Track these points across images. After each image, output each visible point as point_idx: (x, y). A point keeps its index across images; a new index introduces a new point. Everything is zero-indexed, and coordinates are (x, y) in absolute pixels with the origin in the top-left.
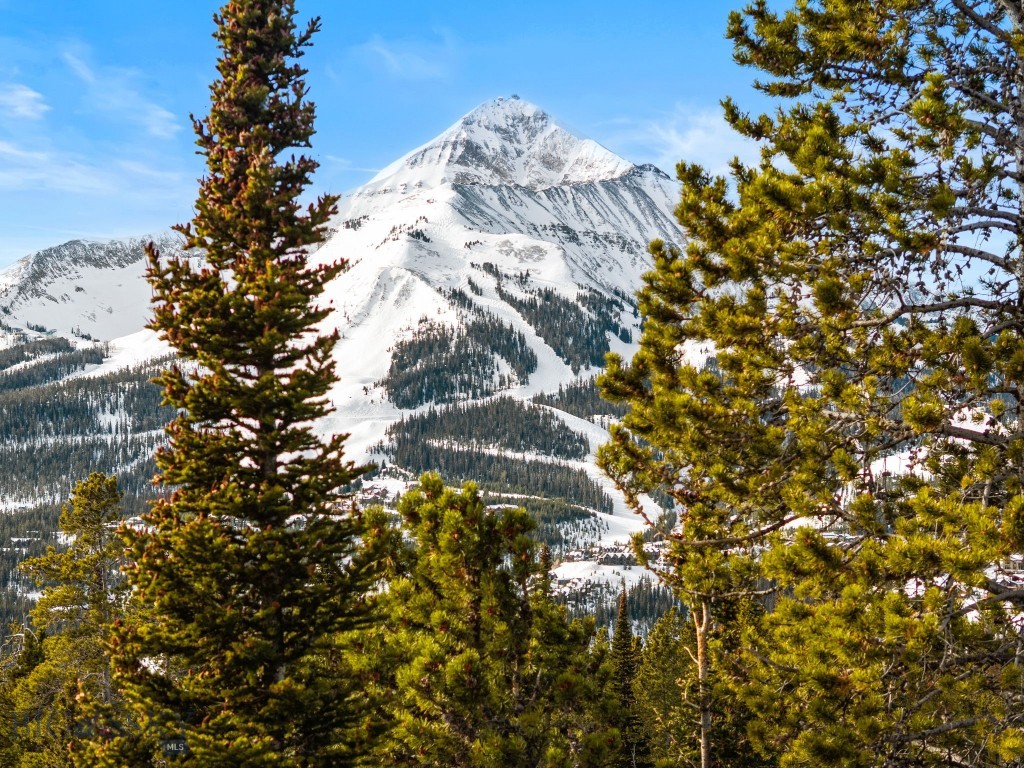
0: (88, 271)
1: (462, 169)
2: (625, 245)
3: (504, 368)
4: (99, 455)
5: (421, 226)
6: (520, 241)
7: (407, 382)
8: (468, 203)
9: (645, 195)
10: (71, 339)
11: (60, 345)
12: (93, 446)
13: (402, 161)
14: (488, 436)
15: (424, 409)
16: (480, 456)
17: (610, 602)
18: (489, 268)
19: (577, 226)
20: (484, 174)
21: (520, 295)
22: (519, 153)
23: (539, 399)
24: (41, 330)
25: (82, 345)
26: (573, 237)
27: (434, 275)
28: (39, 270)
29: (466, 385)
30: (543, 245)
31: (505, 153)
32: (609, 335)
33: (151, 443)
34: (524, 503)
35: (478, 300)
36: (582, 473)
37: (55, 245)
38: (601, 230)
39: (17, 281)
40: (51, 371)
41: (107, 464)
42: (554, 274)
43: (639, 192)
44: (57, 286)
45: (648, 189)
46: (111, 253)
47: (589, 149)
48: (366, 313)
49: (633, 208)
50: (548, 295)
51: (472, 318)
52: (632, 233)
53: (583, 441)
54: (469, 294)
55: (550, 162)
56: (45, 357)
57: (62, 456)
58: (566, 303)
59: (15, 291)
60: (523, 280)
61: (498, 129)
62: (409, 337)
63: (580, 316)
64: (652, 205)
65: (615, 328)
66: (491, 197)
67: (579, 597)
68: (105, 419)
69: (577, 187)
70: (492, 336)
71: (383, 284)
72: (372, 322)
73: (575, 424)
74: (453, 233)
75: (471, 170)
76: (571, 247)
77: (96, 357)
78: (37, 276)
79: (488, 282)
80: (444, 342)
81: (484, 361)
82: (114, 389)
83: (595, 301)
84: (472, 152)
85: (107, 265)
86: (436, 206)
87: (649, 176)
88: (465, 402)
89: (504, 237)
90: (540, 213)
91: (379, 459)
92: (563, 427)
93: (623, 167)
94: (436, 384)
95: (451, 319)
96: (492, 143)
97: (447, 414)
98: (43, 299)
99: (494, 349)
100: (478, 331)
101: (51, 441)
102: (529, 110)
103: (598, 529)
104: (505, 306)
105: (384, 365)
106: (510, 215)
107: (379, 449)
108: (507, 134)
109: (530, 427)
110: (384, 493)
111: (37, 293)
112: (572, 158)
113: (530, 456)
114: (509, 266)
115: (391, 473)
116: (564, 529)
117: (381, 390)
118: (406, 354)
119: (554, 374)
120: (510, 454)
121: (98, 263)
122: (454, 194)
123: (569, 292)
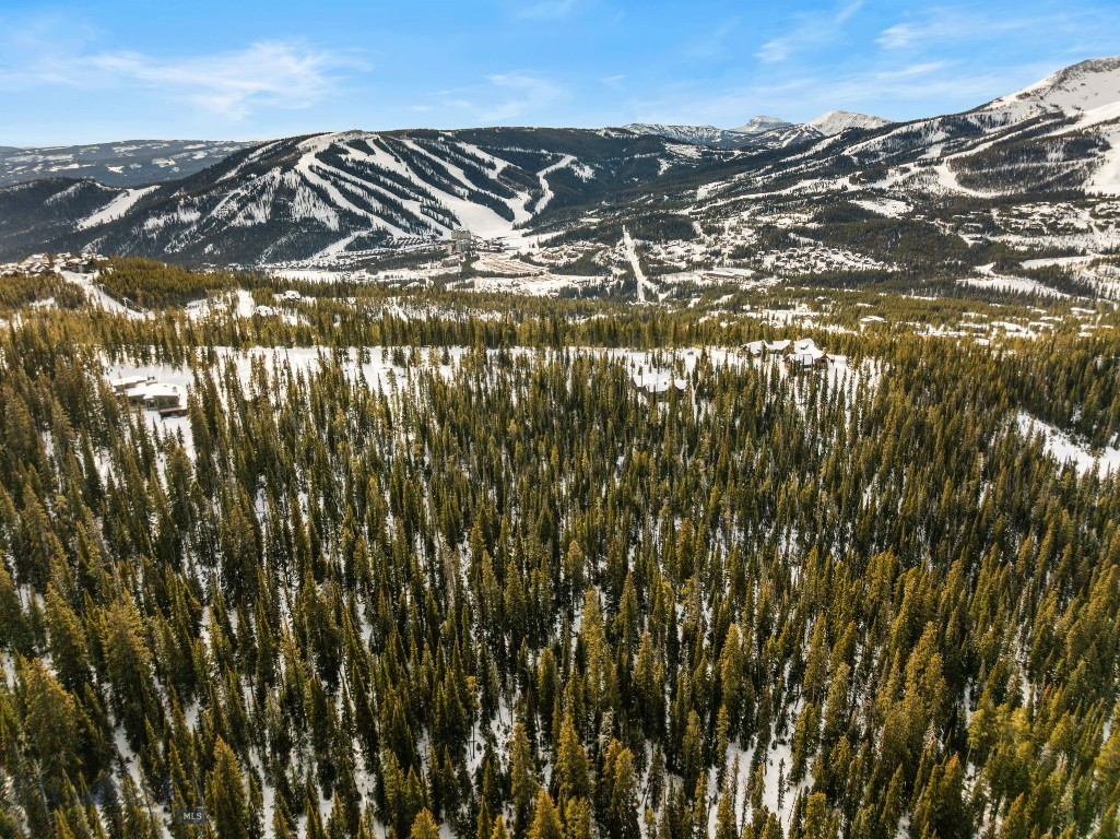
0: (1091, 75)
4: (1041, 172)
10: (1067, 111)
11: (1061, 115)
12: (1038, 169)
24: (1056, 106)
25: (1070, 113)
28: (1064, 76)
33: (1067, 166)
37: (1075, 63)
39: (1051, 84)
40: (1048, 129)
41: (1043, 176)
44: (1068, 85)
46: (1105, 64)
56: (1048, 122)
57: (1025, 172)
59: (1048, 88)
68: (1052, 155)
77: (1072, 121)
78: (1062, 80)
82: (1065, 140)
85: (1102, 71)
98: (1063, 91)
101: (1022, 165)
111: (1060, 88)
121: (1096, 71)
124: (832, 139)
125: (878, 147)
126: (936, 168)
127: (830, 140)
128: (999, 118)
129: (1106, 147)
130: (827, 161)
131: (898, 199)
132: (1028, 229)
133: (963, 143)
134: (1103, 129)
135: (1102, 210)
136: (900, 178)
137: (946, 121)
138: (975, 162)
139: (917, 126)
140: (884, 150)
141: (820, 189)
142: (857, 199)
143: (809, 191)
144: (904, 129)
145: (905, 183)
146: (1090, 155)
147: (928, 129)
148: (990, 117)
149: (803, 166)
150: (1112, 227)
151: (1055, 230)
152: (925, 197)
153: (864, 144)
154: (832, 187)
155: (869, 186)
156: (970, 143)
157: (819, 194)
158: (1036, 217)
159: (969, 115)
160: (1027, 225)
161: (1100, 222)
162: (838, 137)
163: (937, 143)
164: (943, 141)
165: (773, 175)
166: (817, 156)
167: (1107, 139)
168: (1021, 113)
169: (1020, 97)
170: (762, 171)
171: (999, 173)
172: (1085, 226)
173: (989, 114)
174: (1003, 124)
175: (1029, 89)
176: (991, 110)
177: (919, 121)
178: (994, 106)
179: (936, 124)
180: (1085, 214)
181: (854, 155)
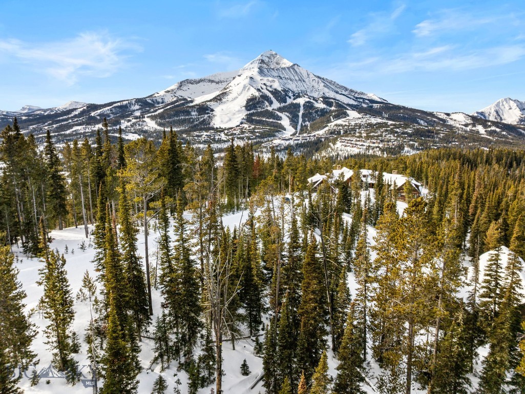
0: (190, 85)
1: (260, 65)
2: (291, 80)
3: (267, 103)
4: (191, 120)
5: (252, 76)
6: (270, 79)
7: (249, 106)
8: (261, 71)
9: (295, 70)
10: (187, 98)
11: (185, 99)
12: (190, 119)
13: (249, 63)
14: (263, 116)
15: (252, 111)
16: (262, 120)
17: (283, 147)
18: (264, 84)
19: (282, 76)
20: (265, 66)
21: (270, 89)
22: (272, 62)
23: (273, 109)
24: (182, 96)
25: (189, 99)
26: (281, 78)
27: (254, 86)
28: (181, 85)
29: (260, 107)
30: (275, 80)
31: (269, 62)
32: (287, 97)
33: (201, 118)
34: (269, 129)
35: (262, 91)
36: (280, 123)
37: (184, 80)
38: (286, 77)
39: (177, 87)
40: (183, 104)
41: (193, 122)
42: (277, 85)
43: (294, 69)
44: (184, 88)
45: (296, 69)
46: (194, 81)
47: (285, 61)
48: (241, 93)
49: (293, 72)
50: (275, 89)
51: (261, 94)
52: (292, 77)
53: (281, 117)
54: (261, 89)
55: (278, 63)
56: (182, 102)
57: (185, 120)
58: (279, 91)
59: (176, 89)
60: (271, 86)
61: (268, 57)
62: (249, 98)
63: (281, 93)
64: (296, 72)
65: (288, 96)
66: (265, 70)
67: (277, 146)
68: (193, 113)
69: (282, 68)
70: (265, 97)
71: (245, 87)
72: (242, 95)
73: (280, 114)
74: (258, 78)
75: (262, 65)
76: (281, 80)
77: (192, 102)
78: (181, 86)
79: (264, 87)
80: (256, 98)
81: (263, 102)
82: (194, 108)
83: (284, 91)
84: (262, 61)
86: (255, 72)
87: (296, 66)
88: (259, 110)
89: (267, 78)
90: (275, 74)
91: (243, 121)
92: (277, 115)
93: (292, 64)
94: (254, 107)
95: (257, 94)
96: (266, 60)
97: (256, 112)
99: (265, 100)
100: (262, 96)
101: (183, 117)
102: (274, 53)
103: (283, 133)
104: (267, 91)
105: (245, 103)
106: (269, 74)
107: (243, 119)
108: (269, 58)
109: (271, 115)
110: (244, 127)
111: (181, 90)
112: (281, 63)
113: (271, 120)
114: (268, 84)
115: (246, 124)
116: (276, 134)
117: (244, 108)
118: (249, 101)
119: (276, 105)
120: (267, 120)
121: (192, 84)
122: (258, 70)
123: (280, 89)
124: (82, 109)
125: (109, 112)
126: (144, 119)
127: (81, 109)
128: (160, 100)
129: (212, 110)
130: (83, 119)
131: (133, 133)
132: (204, 141)
133: (149, 110)
134: (208, 103)
135: (227, 133)
136: (129, 124)
137: (138, 101)
138: (161, 116)
139: (125, 103)
140: (113, 113)
141: (87, 130)
142: (112, 133)
143: (82, 132)
144: (119, 104)
145: (132, 126)
146: (208, 113)
147: (130, 104)
148: (156, 100)
149: (70, 121)
150: (236, 139)
151: (215, 141)
152: (146, 132)
153: (101, 110)
154: (94, 129)
155: (114, 127)
156: (152, 110)
157: (88, 132)
158: (203, 136)
159: (147, 99)
160: (203, 139)
161: (230, 137)
162: (85, 108)
163: (137, 110)
164: (139, 109)
165: (54, 126)
166: (75, 116)
167: (211, 107)
168: (169, 99)
169: (166, 92)
170: (46, 124)
171: (174, 121)
172: (225, 139)
173: (155, 98)
174: (163, 103)
175: (169, 89)
176: (156, 97)
177: (125, 101)
178: (156, 95)
179: (134, 102)
180: (222, 134)
181: (97, 116)
